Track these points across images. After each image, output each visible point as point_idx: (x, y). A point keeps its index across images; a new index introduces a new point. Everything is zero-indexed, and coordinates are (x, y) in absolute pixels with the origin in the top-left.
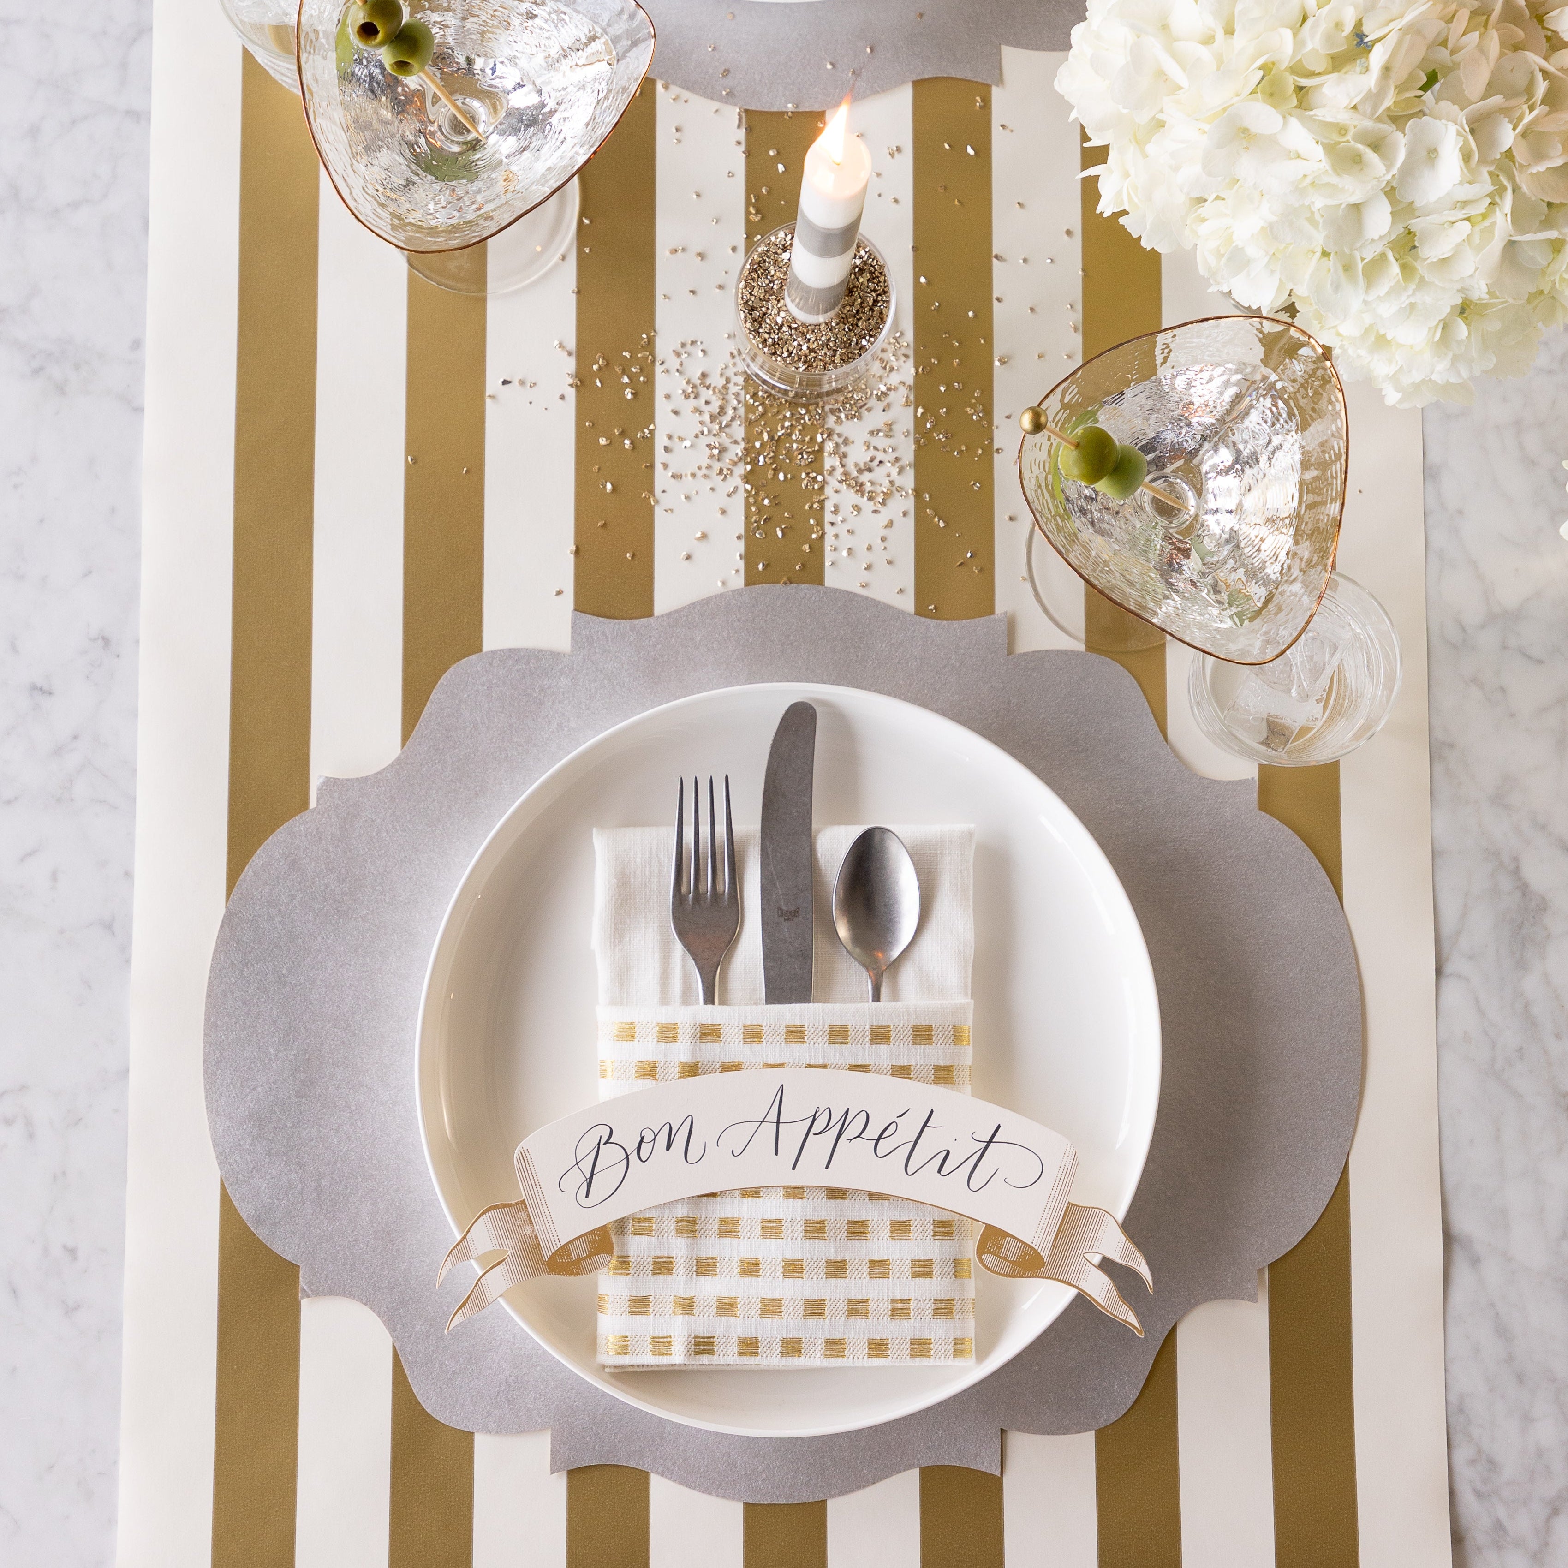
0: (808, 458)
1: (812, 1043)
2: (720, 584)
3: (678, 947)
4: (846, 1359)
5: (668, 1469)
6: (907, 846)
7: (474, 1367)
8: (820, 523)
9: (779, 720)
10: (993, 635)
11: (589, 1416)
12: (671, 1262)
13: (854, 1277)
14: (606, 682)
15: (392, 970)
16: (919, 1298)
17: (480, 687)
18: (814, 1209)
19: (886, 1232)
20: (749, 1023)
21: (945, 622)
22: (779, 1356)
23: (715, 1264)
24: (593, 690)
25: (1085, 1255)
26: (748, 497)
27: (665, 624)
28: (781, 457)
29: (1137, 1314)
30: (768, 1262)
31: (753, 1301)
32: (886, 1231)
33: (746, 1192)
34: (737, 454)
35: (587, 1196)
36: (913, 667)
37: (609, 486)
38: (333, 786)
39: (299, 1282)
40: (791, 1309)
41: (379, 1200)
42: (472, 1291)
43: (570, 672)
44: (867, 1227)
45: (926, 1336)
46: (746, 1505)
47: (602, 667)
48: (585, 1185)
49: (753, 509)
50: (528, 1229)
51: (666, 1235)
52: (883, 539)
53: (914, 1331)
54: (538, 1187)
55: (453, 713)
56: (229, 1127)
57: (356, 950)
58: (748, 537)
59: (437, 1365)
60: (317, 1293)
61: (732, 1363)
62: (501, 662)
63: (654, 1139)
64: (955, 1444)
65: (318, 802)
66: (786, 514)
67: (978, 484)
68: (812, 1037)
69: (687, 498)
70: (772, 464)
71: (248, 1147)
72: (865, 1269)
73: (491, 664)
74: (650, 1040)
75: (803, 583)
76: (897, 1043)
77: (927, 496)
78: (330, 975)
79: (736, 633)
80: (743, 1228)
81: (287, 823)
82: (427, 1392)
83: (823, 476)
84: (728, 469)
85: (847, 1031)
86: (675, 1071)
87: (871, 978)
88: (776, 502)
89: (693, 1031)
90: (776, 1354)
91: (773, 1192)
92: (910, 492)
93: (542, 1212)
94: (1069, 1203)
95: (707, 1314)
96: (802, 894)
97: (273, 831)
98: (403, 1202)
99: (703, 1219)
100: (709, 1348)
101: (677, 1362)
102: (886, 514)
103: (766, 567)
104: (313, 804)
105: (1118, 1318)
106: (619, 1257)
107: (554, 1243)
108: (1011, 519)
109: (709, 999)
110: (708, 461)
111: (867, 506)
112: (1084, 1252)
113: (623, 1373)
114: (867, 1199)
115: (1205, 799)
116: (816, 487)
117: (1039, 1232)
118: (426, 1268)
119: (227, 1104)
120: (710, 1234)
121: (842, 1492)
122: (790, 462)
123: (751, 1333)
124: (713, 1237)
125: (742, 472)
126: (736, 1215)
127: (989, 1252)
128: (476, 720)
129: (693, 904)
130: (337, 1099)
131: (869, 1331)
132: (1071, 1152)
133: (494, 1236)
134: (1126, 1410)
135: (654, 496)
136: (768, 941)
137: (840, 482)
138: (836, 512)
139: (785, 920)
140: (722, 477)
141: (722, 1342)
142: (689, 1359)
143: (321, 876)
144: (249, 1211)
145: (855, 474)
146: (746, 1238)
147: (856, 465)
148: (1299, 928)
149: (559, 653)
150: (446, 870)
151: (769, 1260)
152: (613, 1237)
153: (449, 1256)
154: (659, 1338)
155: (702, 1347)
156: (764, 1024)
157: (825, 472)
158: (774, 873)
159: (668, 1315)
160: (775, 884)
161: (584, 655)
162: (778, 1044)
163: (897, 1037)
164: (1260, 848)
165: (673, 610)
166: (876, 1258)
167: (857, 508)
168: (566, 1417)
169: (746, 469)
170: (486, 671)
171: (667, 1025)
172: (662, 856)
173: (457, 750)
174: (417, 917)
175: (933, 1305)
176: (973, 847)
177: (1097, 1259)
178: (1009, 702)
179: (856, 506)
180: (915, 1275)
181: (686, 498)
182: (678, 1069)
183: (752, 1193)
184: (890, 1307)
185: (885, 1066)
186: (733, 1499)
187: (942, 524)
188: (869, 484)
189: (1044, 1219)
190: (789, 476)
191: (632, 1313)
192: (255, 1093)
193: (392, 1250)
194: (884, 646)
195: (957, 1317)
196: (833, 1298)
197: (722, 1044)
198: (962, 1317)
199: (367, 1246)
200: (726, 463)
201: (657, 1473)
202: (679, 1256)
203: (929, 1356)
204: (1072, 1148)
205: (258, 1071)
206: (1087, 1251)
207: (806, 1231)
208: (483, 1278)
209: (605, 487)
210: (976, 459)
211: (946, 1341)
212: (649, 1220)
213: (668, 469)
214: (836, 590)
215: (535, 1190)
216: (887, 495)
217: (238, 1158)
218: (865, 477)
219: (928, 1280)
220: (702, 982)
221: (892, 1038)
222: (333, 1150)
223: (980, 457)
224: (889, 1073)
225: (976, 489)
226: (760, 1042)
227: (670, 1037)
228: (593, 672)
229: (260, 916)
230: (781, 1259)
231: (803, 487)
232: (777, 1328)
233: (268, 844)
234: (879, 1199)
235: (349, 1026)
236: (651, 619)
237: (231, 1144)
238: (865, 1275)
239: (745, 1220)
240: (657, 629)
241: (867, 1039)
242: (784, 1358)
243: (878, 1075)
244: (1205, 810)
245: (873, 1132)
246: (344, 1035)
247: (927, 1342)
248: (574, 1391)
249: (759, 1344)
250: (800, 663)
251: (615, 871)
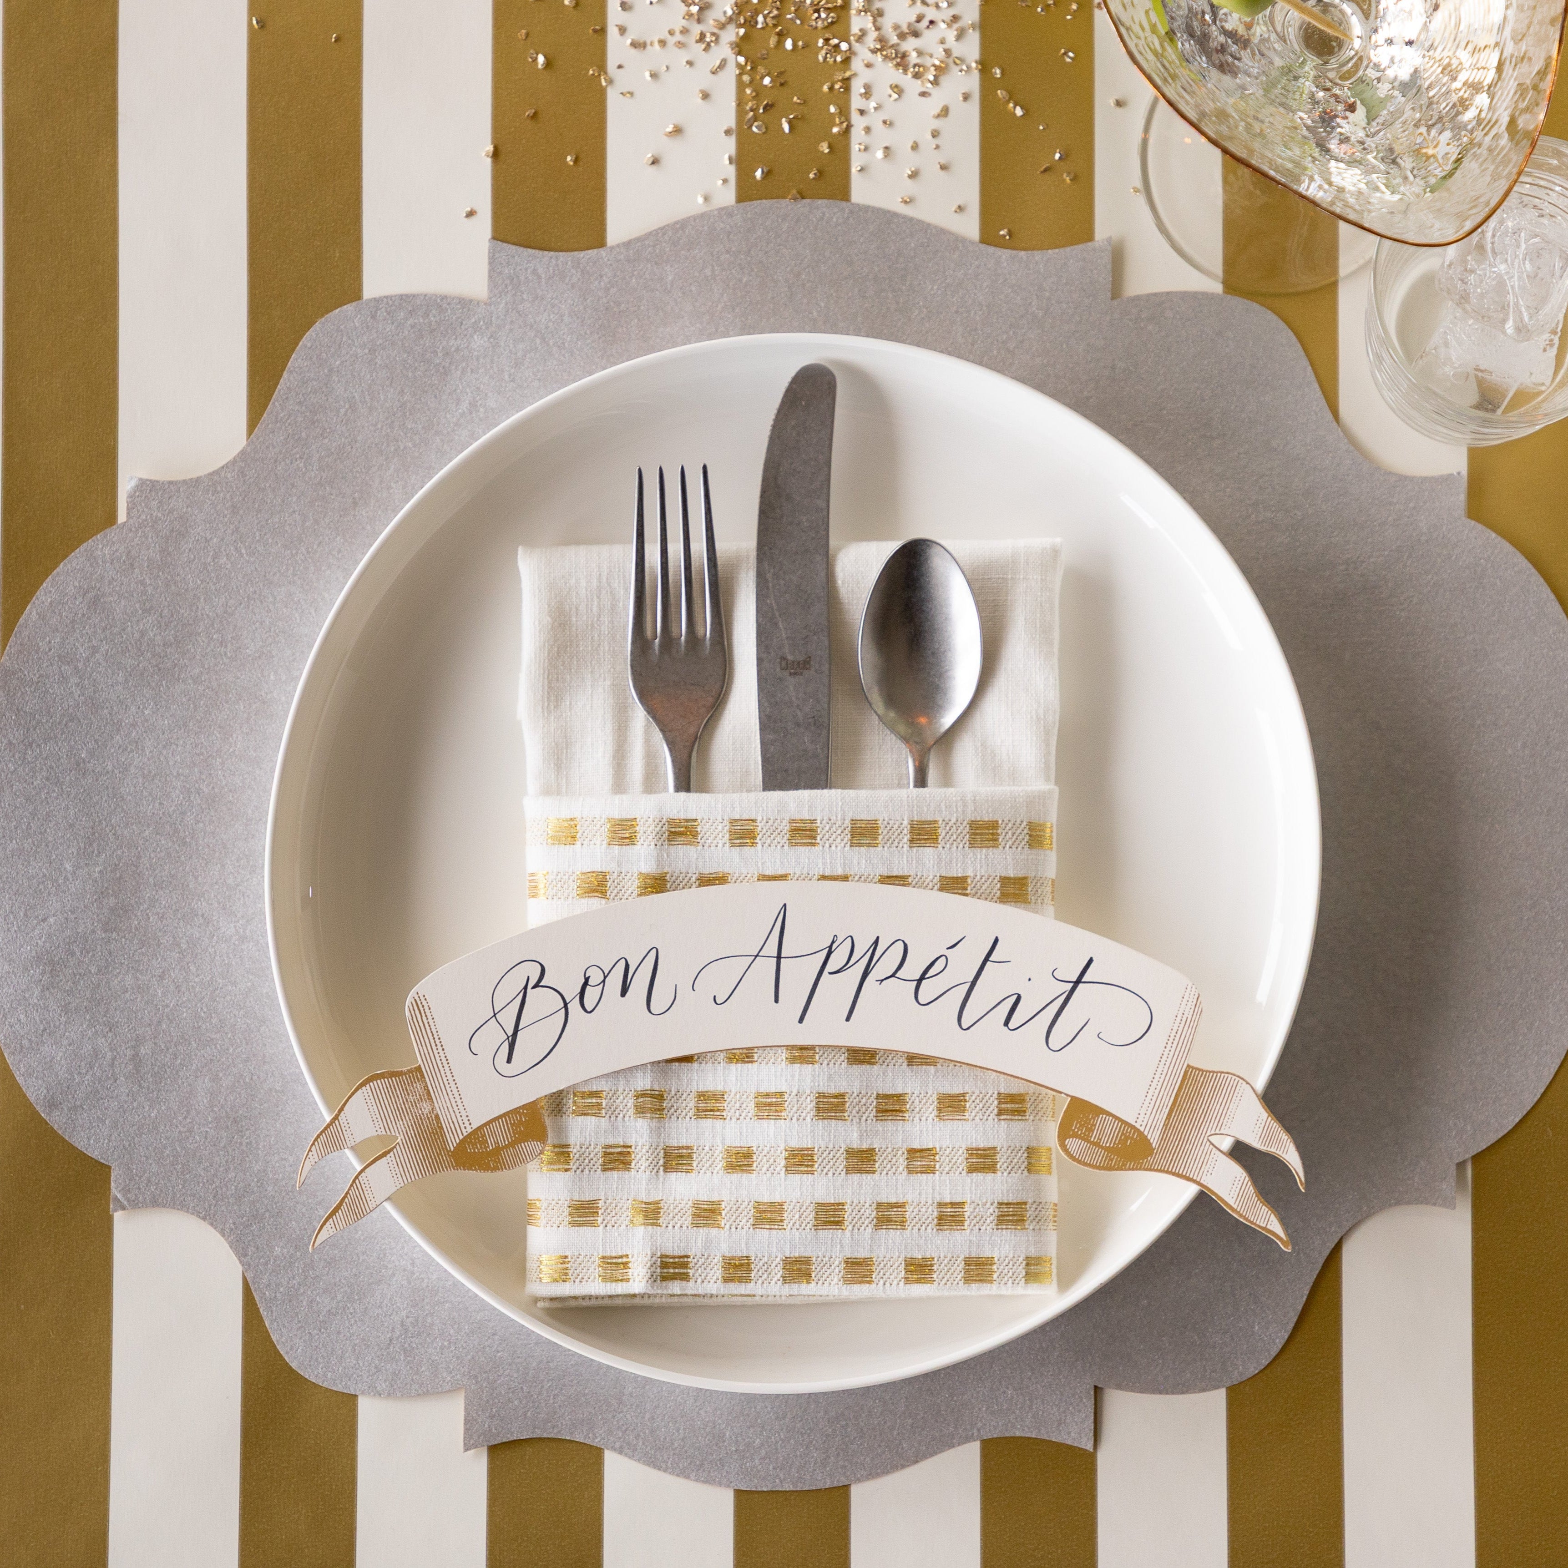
0: (827, 18)
1: (827, 845)
2: (700, 200)
3: (639, 715)
4: (874, 1286)
5: (628, 1444)
6: (965, 569)
7: (356, 1305)
8: (844, 112)
9: (783, 390)
10: (1091, 271)
11: (518, 1372)
12: (629, 1153)
13: (885, 1172)
14: (538, 341)
15: (237, 753)
16: (977, 1201)
17: (359, 351)
18: (830, 1078)
19: (931, 1111)
20: (738, 817)
21: (1023, 253)
22: (780, 1283)
23: (690, 1156)
24: (520, 354)
25: (1210, 1138)
26: (740, 74)
27: (622, 257)
28: (789, 16)
29: (1284, 1222)
30: (765, 1152)
31: (743, 1207)
32: (931, 1109)
33: (734, 1054)
34: (725, 13)
35: (509, 1061)
36: (978, 318)
37: (541, 59)
38: (151, 491)
39: (110, 1189)
40: (797, 1216)
41: (221, 1075)
42: (347, 1193)
43: (487, 328)
44: (905, 1103)
45: (987, 1254)
46: (738, 1493)
47: (532, 320)
48: (506, 1046)
49: (748, 91)
50: (426, 1107)
51: (621, 1115)
52: (935, 134)
53: (970, 1247)
54: (440, 1049)
55: (321, 388)
56: (9, 973)
57: (185, 725)
58: (741, 132)
59: (305, 1303)
60: (134, 1205)
61: (714, 1292)
62: (389, 314)
63: (604, 981)
64: (1030, 1407)
65: (128, 513)
66: (795, 99)
67: (1071, 54)
68: (827, 837)
69: (654, 76)
70: (775, 26)
71: (36, 1001)
72: (902, 1162)
73: (373, 317)
74: (598, 843)
75: (819, 198)
76: (948, 846)
77: (998, 71)
78: (149, 759)
79: (723, 270)
80: (730, 1106)
81: (85, 544)
82: (291, 1340)
83: (850, 44)
84: (713, 34)
85: (877, 828)
86: (633, 885)
87: (913, 756)
88: (781, 82)
89: (658, 829)
90: (775, 1279)
91: (772, 1054)
92: (974, 65)
93: (446, 1083)
94: (1188, 1066)
95: (679, 1225)
96: (816, 637)
97: (65, 556)
98: (255, 1078)
99: (673, 1093)
100: (682, 1271)
101: (637, 1292)
102: (939, 98)
103: (766, 175)
104: (122, 517)
105: (1255, 1224)
106: (555, 1146)
107: (462, 1126)
108: (1119, 104)
109: (684, 783)
110: (684, 23)
111: (913, 86)
112: (1208, 1134)
113: (562, 1309)
114: (905, 1064)
115: (1390, 504)
116: (839, 59)
117: (1145, 1106)
118: (288, 1169)
119: (6, 940)
120: (684, 1114)
121: (873, 1474)
122: (802, 23)
123: (741, 1251)
124: (688, 1118)
125: (733, 38)
126: (720, 1088)
127: (1076, 1136)
128: (354, 397)
129: (661, 652)
130: (160, 934)
131: (906, 1247)
132: (1192, 996)
133: (378, 1116)
134: (1270, 1359)
135: (606, 73)
136: (766, 704)
137: (874, 51)
138: (867, 94)
139: (791, 674)
140: (703, 46)
141: (700, 1263)
142: (652, 1287)
143: (135, 619)
144: (39, 1089)
145: (894, 39)
146: (734, 1119)
147: (896, 27)
148: (1522, 686)
149: (471, 301)
150: (312, 611)
151: (766, 1150)
152: (546, 1118)
153: (313, 1144)
154: (611, 1258)
155: (672, 1271)
156: (759, 819)
157: (852, 38)
158: (775, 607)
159: (623, 1226)
160: (776, 624)
161: (506, 304)
162: (779, 847)
163: (948, 837)
164: (1468, 572)
165: (633, 237)
166: (916, 1146)
167: (898, 89)
168: (485, 1372)
169: (737, 33)
170: (368, 327)
171: (622, 820)
172: (616, 585)
173: (326, 441)
174: (272, 677)
175: (997, 1210)
176: (1060, 573)
177: (1226, 1144)
178: (1113, 368)
179: (896, 86)
180: (973, 1169)
181: (651, 76)
182: (637, 883)
183: (745, 1056)
184: (936, 1214)
185: (931, 877)
186: (720, 1485)
187: (1019, 112)
188: (914, 54)
189: (1152, 1088)
190: (800, 43)
191: (574, 1224)
192: (44, 925)
193: (241, 1144)
194: (935, 287)
195: (1031, 1227)
196: (856, 1201)
197: (700, 848)
198: (1038, 1227)
199: (206, 1138)
200: (709, 25)
201: (613, 1449)
202: (640, 1144)
203: (991, 1282)
204: (1194, 989)
205: (49, 894)
206: (1213, 1132)
207: (818, 1109)
208: (363, 1174)
209: (535, 60)
210: (1069, 17)
211: (1015, 1260)
212: (596, 1094)
213: (627, 34)
214: (866, 209)
215: (436, 1052)
216: (941, 70)
217: (22, 1017)
218: (910, 45)
219: (990, 1176)
220: (673, 761)
221: (940, 838)
222: (156, 1005)
223: (1074, 13)
224: (936, 887)
225: (1068, 60)
226: (753, 844)
227: (626, 838)
228: (520, 327)
229: (48, 677)
230: (782, 1147)
231: (821, 58)
232: (777, 1244)
233: (58, 574)
234: (922, 1064)
235: (176, 831)
236: (602, 252)
237: (13, 997)
238: (901, 1169)
239: (733, 1094)
240: (611, 265)
241: (905, 840)
242: (787, 1286)
243: (920, 890)
244: (1390, 518)
245: (913, 969)
246: (170, 845)
247: (989, 1261)
248: (496, 1337)
249: (753, 1266)
250: (815, 314)
251: (549, 606)
